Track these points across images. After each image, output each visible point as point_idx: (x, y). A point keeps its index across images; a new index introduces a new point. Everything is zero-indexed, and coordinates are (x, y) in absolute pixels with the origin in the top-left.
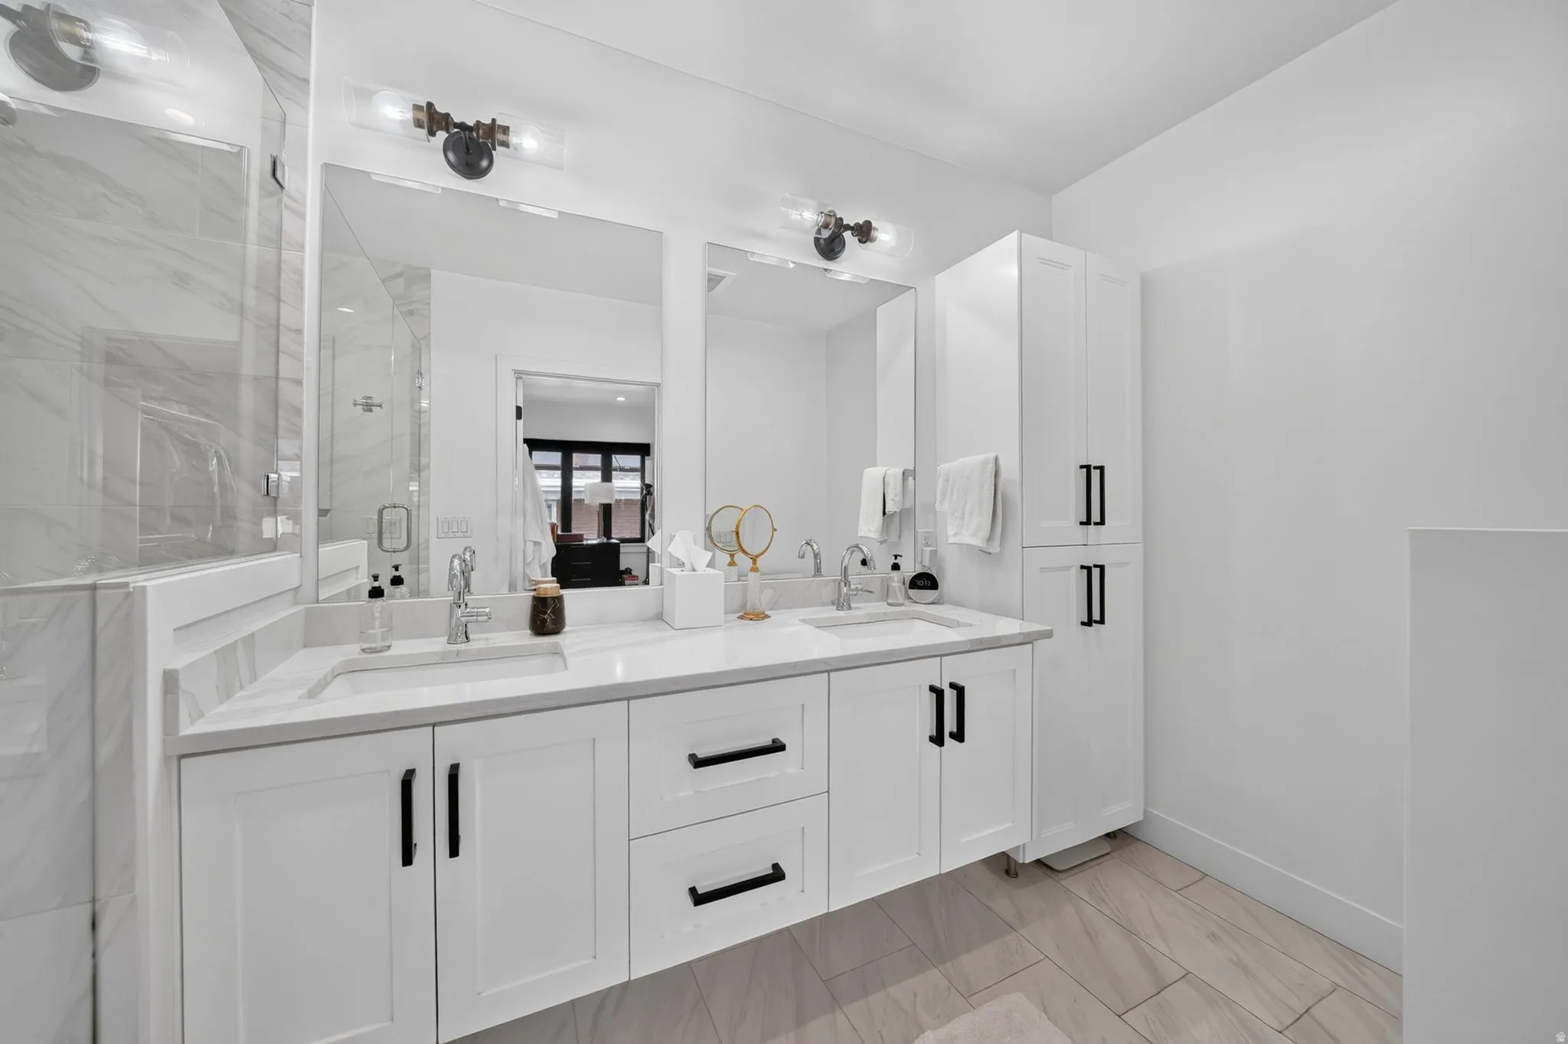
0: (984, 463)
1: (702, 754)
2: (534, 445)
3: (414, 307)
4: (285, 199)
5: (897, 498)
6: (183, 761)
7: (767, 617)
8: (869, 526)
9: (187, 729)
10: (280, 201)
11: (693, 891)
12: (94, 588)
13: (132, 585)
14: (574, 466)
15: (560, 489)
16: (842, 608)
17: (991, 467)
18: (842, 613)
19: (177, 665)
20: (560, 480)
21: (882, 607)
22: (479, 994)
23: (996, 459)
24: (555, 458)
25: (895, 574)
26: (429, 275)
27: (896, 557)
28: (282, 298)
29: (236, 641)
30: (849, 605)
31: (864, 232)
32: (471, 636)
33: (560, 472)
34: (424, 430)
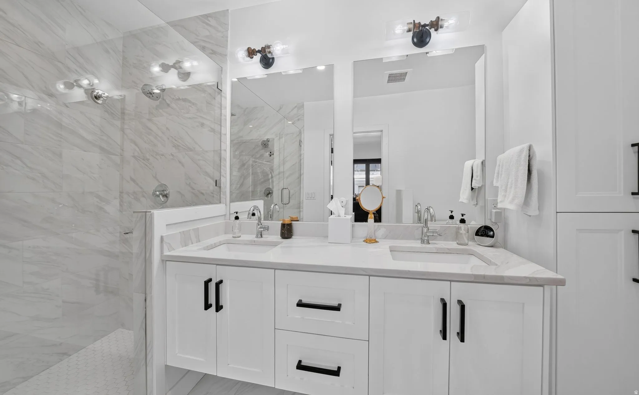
0: (521, 151)
1: (305, 301)
2: (356, 161)
3: (299, 117)
4: (222, 94)
5: (479, 178)
6: (167, 262)
7: (377, 242)
8: (465, 195)
9: (167, 253)
10: (221, 95)
11: (300, 362)
12: (146, 212)
13: (152, 212)
14: (370, 169)
15: (365, 180)
16: (424, 242)
17: (525, 154)
18: (424, 245)
19: (164, 235)
20: (365, 176)
21: (453, 245)
22: (228, 365)
23: (530, 148)
24: (363, 166)
25: (462, 225)
26: (303, 105)
27: (463, 215)
28: (222, 125)
29: (190, 230)
30: (429, 242)
31: (436, 25)
32: (263, 236)
33: (365, 172)
34: (302, 161)
